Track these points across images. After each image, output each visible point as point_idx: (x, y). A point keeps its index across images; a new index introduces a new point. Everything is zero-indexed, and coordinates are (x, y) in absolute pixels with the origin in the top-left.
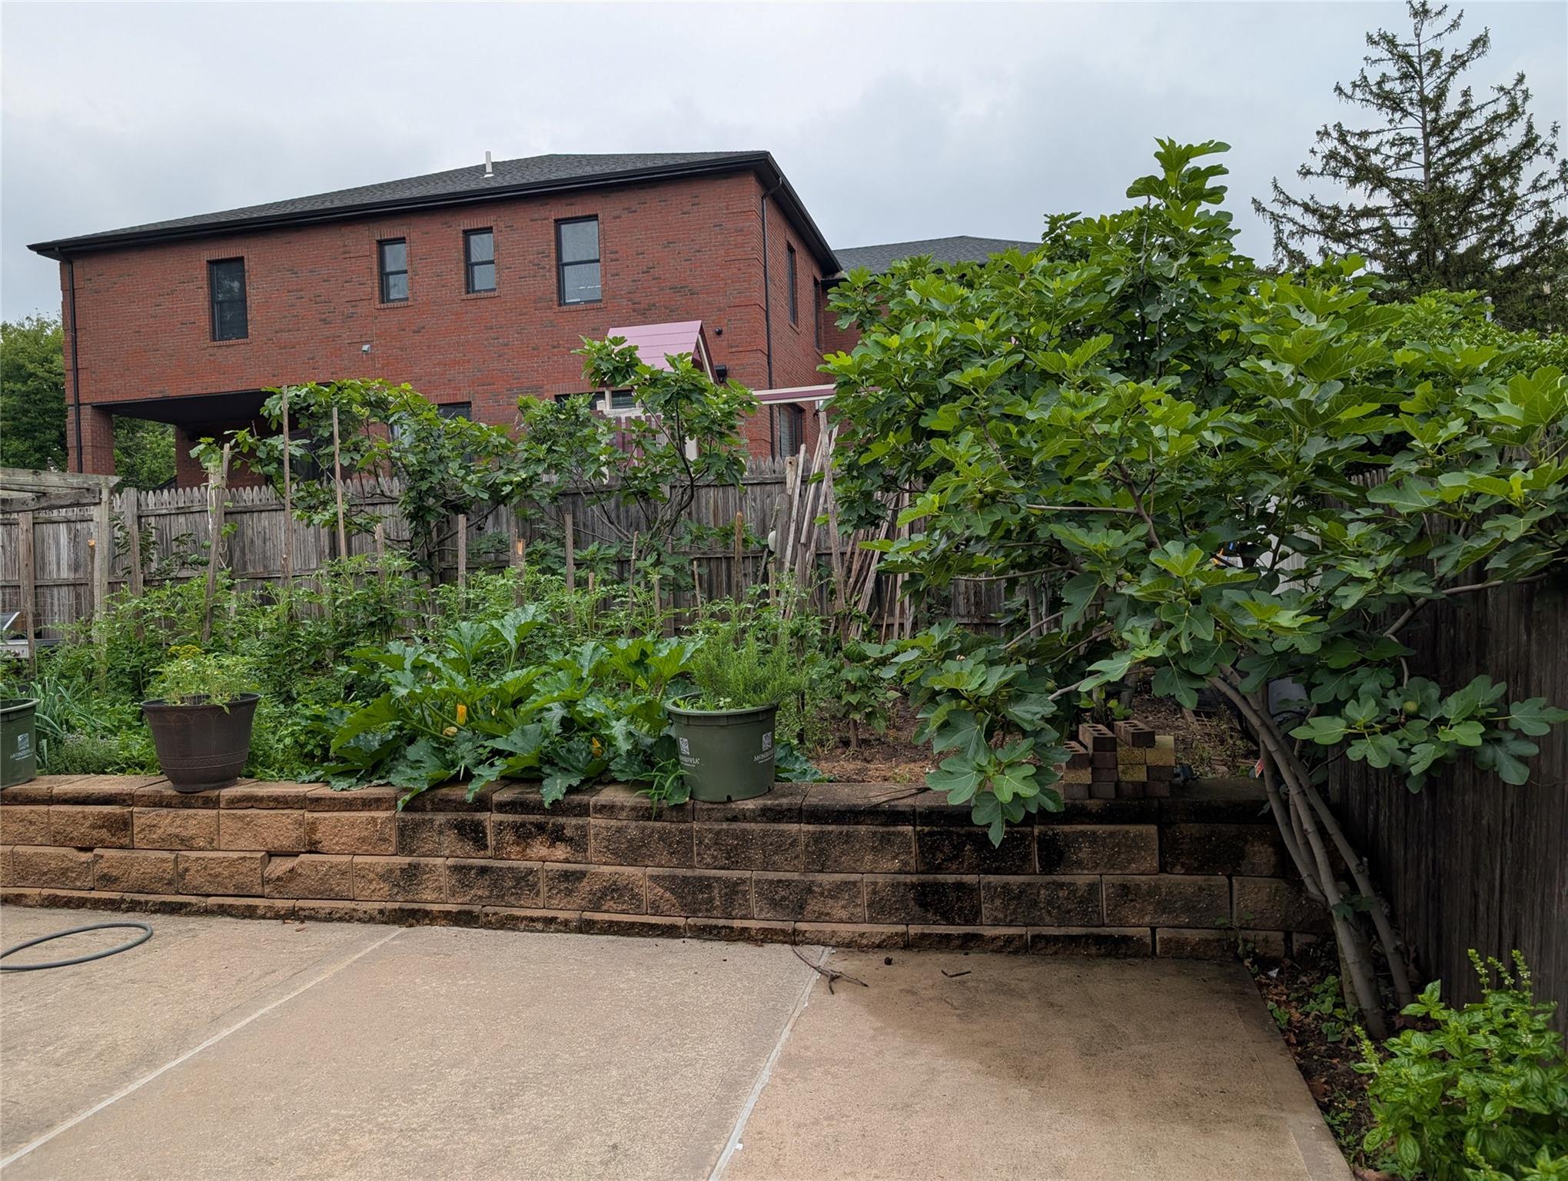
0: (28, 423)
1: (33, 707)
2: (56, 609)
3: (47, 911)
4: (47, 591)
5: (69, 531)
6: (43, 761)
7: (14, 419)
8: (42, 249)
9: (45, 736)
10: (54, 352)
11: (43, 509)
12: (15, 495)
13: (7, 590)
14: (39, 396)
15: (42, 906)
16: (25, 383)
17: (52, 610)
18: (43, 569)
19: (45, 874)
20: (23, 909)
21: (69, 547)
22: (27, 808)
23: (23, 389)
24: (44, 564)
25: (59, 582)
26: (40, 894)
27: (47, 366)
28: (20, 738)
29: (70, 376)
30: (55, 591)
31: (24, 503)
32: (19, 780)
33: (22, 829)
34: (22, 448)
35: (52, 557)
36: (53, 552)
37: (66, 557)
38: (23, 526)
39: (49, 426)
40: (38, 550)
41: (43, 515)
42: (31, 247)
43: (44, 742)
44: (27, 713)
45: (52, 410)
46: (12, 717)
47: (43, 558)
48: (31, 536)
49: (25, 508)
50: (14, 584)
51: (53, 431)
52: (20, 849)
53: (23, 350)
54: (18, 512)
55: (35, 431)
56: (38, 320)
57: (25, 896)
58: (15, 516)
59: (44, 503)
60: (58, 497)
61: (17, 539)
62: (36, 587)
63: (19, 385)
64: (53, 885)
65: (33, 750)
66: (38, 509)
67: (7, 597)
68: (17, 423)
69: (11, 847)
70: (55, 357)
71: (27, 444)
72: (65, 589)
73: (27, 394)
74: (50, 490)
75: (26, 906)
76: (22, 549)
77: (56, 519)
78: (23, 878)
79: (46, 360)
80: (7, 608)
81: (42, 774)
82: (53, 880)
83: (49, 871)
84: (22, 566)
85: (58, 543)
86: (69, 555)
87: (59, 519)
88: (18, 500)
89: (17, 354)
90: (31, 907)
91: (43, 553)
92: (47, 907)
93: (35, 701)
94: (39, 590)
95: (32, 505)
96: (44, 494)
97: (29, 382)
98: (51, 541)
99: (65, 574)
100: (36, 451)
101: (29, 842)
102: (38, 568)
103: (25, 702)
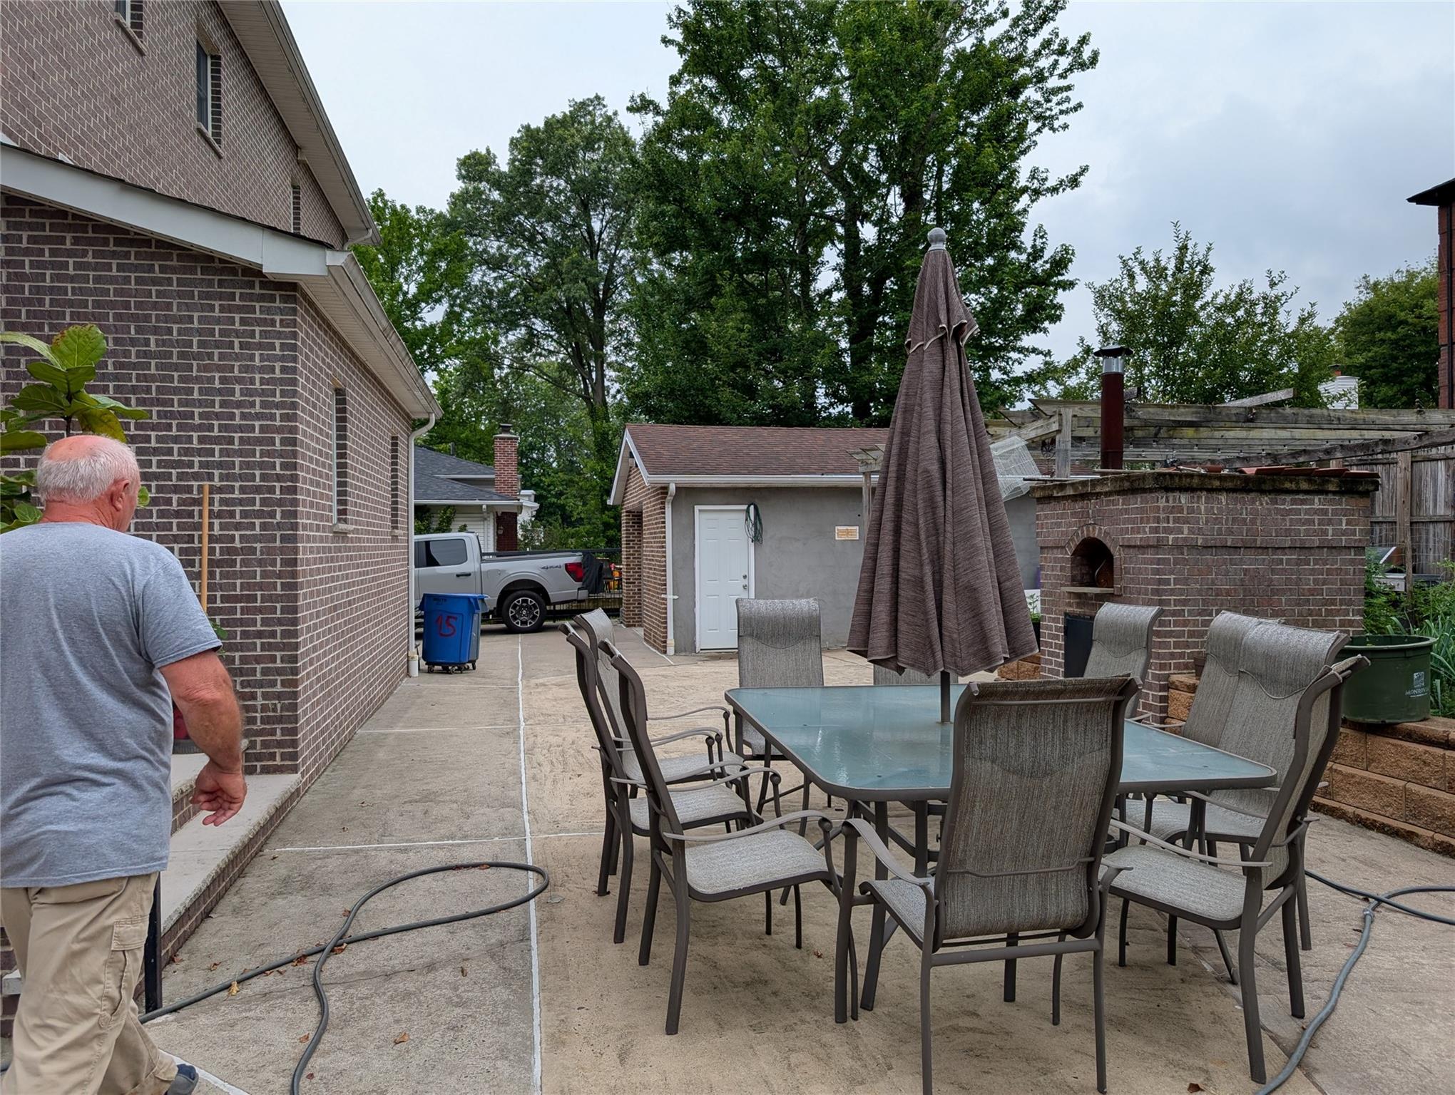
0: (1397, 369)
1: (1430, 647)
2: (1431, 545)
3: (1440, 857)
4: (1422, 527)
5: (1448, 468)
6: (1437, 702)
7: (1383, 366)
8: (1421, 199)
9: (1438, 676)
10: (1424, 297)
11: (1425, 447)
12: (1396, 435)
13: (1384, 526)
14: (1408, 341)
15: (1434, 850)
16: (1394, 331)
17: (1427, 546)
18: (1419, 506)
19: (1439, 819)
20: (1415, 848)
21: (1447, 483)
22: (1422, 748)
23: (1393, 337)
24: (1420, 500)
25: (1435, 519)
26: (1432, 838)
27: (1417, 311)
28: (1415, 676)
29: (1444, 317)
30: (1431, 527)
31: (1406, 442)
32: (1413, 717)
33: (1415, 768)
34: (1390, 393)
35: (1428, 494)
36: (1430, 489)
37: (1443, 494)
38: (1402, 464)
39: (1416, 370)
40: (1416, 488)
41: (1422, 453)
42: (1410, 200)
43: (1438, 682)
44: (1422, 652)
45: (1420, 354)
46: (1410, 654)
47: (1420, 495)
48: (1409, 474)
49: (1407, 447)
50: (1390, 520)
51: (1421, 374)
52: (1413, 787)
53: (1395, 301)
54: (1397, 451)
55: (1404, 376)
56: (1407, 271)
57: (1417, 835)
58: (1394, 455)
59: (1426, 441)
60: (1441, 434)
61: (1396, 477)
62: (1412, 523)
63: (1389, 334)
64: (1446, 832)
65: (1428, 689)
66: (1420, 448)
67: (1384, 533)
68: (1386, 370)
69: (1404, 783)
70: (1425, 302)
71: (1395, 389)
72: (1441, 526)
73: (1395, 343)
74: (1432, 428)
75: (1418, 845)
76: (1400, 487)
77: (1434, 457)
78: (1415, 816)
79: (1416, 306)
80: (1384, 543)
81: (1435, 714)
82: (1446, 827)
83: (1443, 816)
84: (1399, 503)
85: (1435, 480)
86: (1446, 491)
87: (1438, 456)
88: (1400, 440)
89: (1389, 306)
90: (1422, 847)
91: (1420, 490)
92: (1439, 853)
93: (1432, 640)
94: (1415, 527)
95: (1414, 444)
96: (1427, 433)
97: (1399, 330)
98: (1429, 479)
99: (1442, 511)
100: (1403, 394)
101: (1423, 782)
102: (1415, 505)
103: (1421, 640)
